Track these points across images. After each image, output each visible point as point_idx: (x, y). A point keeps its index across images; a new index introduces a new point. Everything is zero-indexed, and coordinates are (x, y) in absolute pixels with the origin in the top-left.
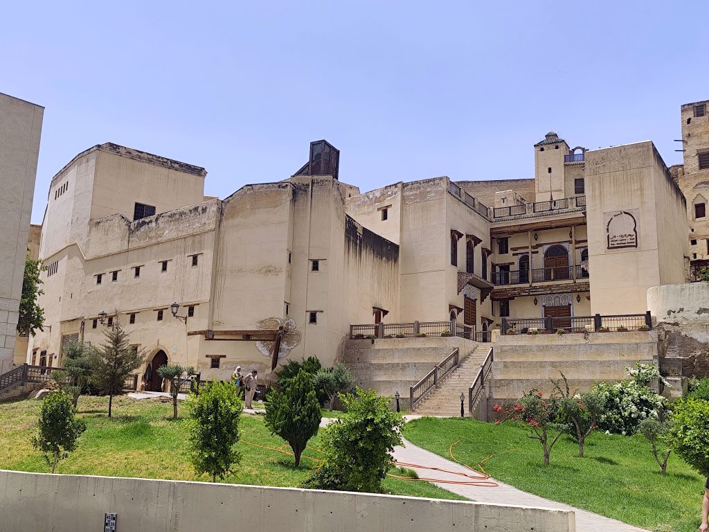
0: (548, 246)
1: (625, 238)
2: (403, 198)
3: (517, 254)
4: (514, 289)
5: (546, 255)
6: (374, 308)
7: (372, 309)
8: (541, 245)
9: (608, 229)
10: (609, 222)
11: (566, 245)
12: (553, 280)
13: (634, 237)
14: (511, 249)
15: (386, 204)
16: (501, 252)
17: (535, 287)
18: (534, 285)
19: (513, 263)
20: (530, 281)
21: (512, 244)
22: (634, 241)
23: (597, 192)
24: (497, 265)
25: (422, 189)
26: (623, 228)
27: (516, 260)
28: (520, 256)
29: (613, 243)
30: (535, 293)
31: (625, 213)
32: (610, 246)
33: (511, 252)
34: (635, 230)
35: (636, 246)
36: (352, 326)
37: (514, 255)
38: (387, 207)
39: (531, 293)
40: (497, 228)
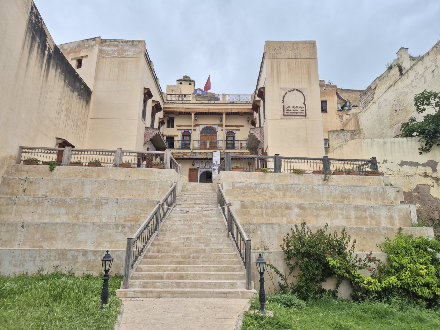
0: (203, 126)
1: (296, 109)
2: (100, 51)
3: (180, 129)
4: (179, 153)
5: (202, 132)
6: (57, 138)
7: (55, 140)
8: (198, 125)
9: (283, 101)
10: (284, 96)
11: (216, 127)
12: (209, 149)
13: (304, 109)
14: (177, 125)
15: (82, 54)
16: (168, 127)
17: (195, 153)
18: (194, 151)
19: (177, 136)
20: (191, 147)
21: (177, 122)
22: (304, 112)
23: (275, 71)
24: (165, 135)
25: (120, 47)
26: (294, 100)
27: (180, 133)
28: (183, 131)
29: (287, 112)
30: (195, 157)
31: (297, 90)
32: (285, 114)
33: (176, 128)
34: (304, 104)
35: (305, 116)
36: (22, 148)
37: (178, 130)
38: (83, 57)
39: (192, 157)
40: (169, 108)
